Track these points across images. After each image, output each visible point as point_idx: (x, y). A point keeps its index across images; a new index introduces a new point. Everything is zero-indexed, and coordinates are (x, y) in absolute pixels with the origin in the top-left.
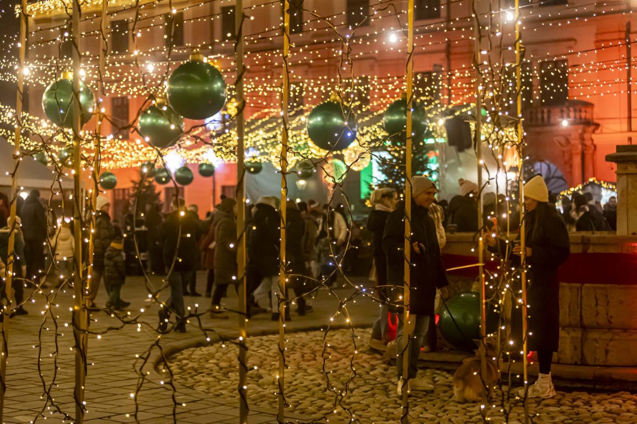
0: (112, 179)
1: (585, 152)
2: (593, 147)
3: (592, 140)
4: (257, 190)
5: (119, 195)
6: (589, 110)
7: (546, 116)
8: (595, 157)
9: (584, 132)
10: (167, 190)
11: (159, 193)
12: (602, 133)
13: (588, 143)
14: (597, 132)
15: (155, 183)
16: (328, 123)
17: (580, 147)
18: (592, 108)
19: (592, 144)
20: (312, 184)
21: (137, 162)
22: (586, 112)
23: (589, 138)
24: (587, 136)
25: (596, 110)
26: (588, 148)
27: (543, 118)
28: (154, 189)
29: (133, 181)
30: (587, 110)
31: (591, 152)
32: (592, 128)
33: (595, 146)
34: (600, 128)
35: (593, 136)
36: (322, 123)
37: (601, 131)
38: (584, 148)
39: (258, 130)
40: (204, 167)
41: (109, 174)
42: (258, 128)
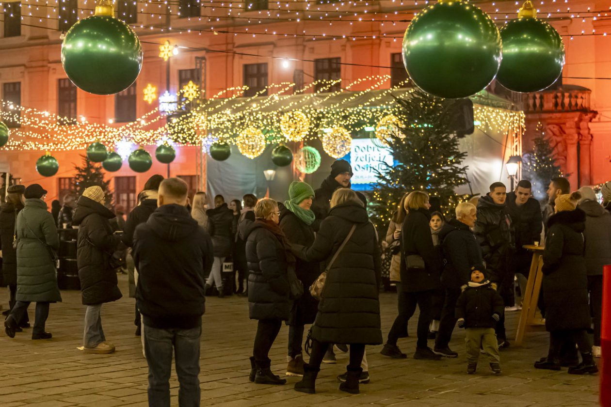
0: (52, 164)
1: (581, 142)
2: (590, 138)
3: (589, 129)
4: (221, 180)
5: (65, 184)
6: (585, 96)
7: (538, 102)
8: (591, 147)
9: (580, 120)
10: (118, 179)
11: (108, 182)
12: (599, 121)
13: (584, 132)
14: (594, 120)
15: (103, 171)
16: (447, 43)
17: (576, 136)
18: (590, 93)
19: (589, 133)
20: (282, 174)
21: (83, 145)
22: (582, 98)
23: (587, 127)
24: (583, 125)
25: (593, 95)
26: (583, 138)
27: (535, 105)
28: (102, 177)
29: (77, 168)
30: (583, 96)
31: (587, 142)
32: (590, 115)
33: (592, 136)
34: (598, 116)
35: (590, 125)
36: (436, 44)
37: (599, 119)
38: (580, 138)
39: (225, 109)
40: (163, 151)
41: (48, 158)
42: (224, 108)
